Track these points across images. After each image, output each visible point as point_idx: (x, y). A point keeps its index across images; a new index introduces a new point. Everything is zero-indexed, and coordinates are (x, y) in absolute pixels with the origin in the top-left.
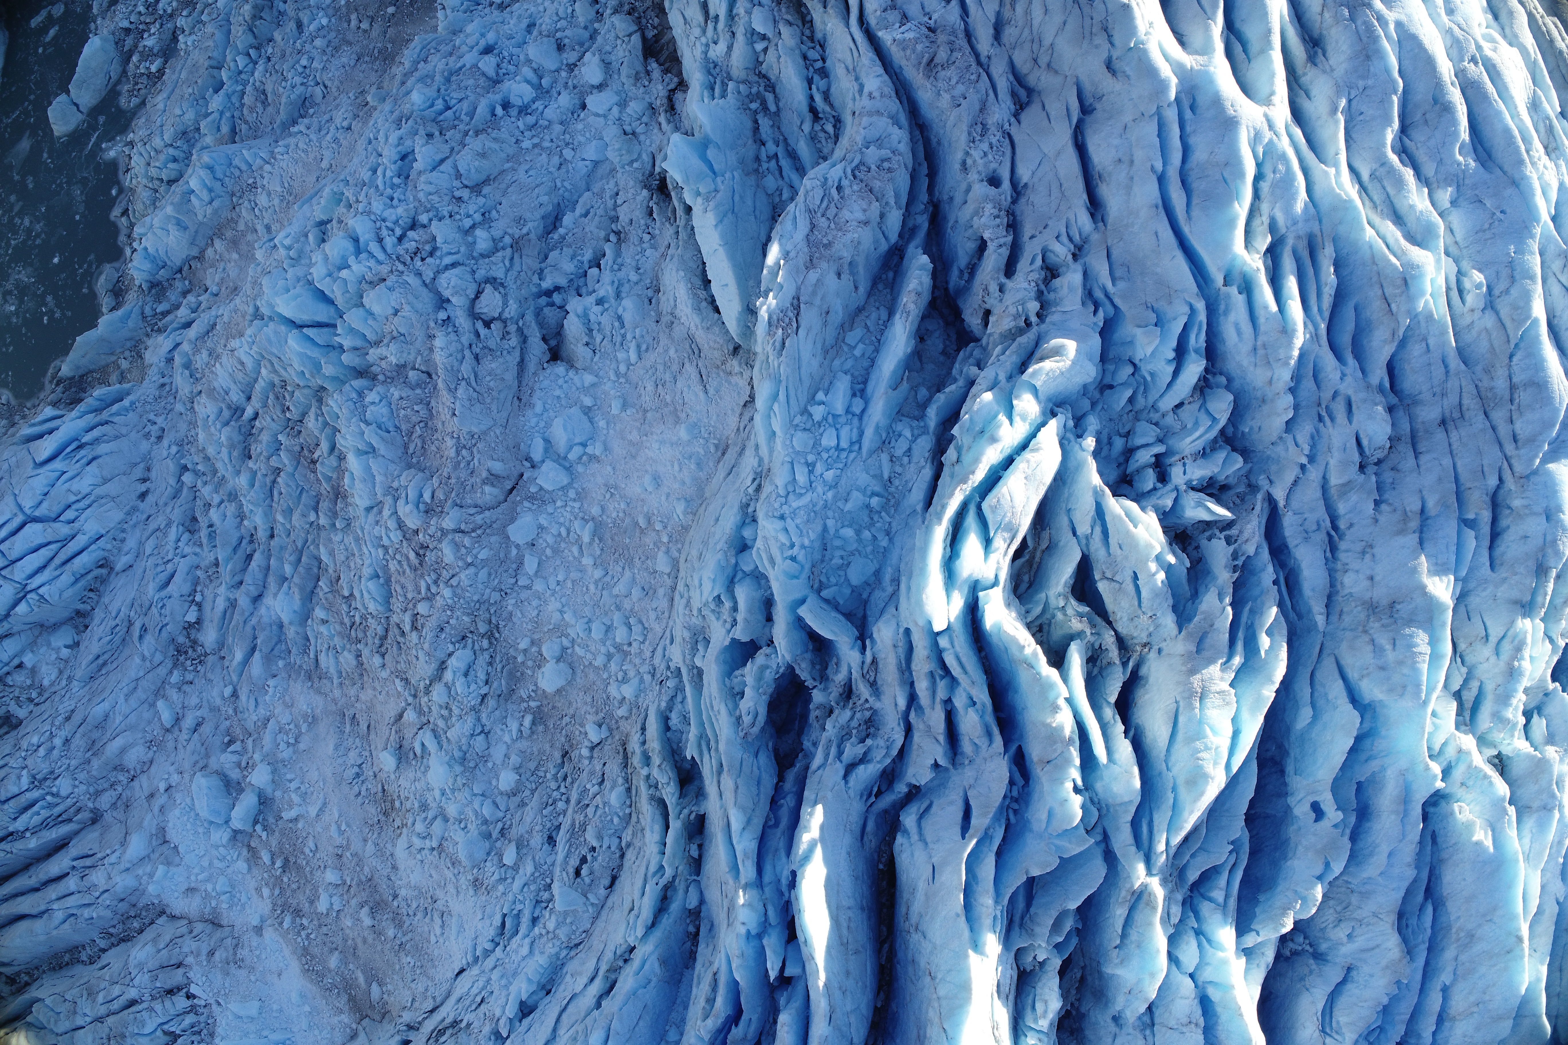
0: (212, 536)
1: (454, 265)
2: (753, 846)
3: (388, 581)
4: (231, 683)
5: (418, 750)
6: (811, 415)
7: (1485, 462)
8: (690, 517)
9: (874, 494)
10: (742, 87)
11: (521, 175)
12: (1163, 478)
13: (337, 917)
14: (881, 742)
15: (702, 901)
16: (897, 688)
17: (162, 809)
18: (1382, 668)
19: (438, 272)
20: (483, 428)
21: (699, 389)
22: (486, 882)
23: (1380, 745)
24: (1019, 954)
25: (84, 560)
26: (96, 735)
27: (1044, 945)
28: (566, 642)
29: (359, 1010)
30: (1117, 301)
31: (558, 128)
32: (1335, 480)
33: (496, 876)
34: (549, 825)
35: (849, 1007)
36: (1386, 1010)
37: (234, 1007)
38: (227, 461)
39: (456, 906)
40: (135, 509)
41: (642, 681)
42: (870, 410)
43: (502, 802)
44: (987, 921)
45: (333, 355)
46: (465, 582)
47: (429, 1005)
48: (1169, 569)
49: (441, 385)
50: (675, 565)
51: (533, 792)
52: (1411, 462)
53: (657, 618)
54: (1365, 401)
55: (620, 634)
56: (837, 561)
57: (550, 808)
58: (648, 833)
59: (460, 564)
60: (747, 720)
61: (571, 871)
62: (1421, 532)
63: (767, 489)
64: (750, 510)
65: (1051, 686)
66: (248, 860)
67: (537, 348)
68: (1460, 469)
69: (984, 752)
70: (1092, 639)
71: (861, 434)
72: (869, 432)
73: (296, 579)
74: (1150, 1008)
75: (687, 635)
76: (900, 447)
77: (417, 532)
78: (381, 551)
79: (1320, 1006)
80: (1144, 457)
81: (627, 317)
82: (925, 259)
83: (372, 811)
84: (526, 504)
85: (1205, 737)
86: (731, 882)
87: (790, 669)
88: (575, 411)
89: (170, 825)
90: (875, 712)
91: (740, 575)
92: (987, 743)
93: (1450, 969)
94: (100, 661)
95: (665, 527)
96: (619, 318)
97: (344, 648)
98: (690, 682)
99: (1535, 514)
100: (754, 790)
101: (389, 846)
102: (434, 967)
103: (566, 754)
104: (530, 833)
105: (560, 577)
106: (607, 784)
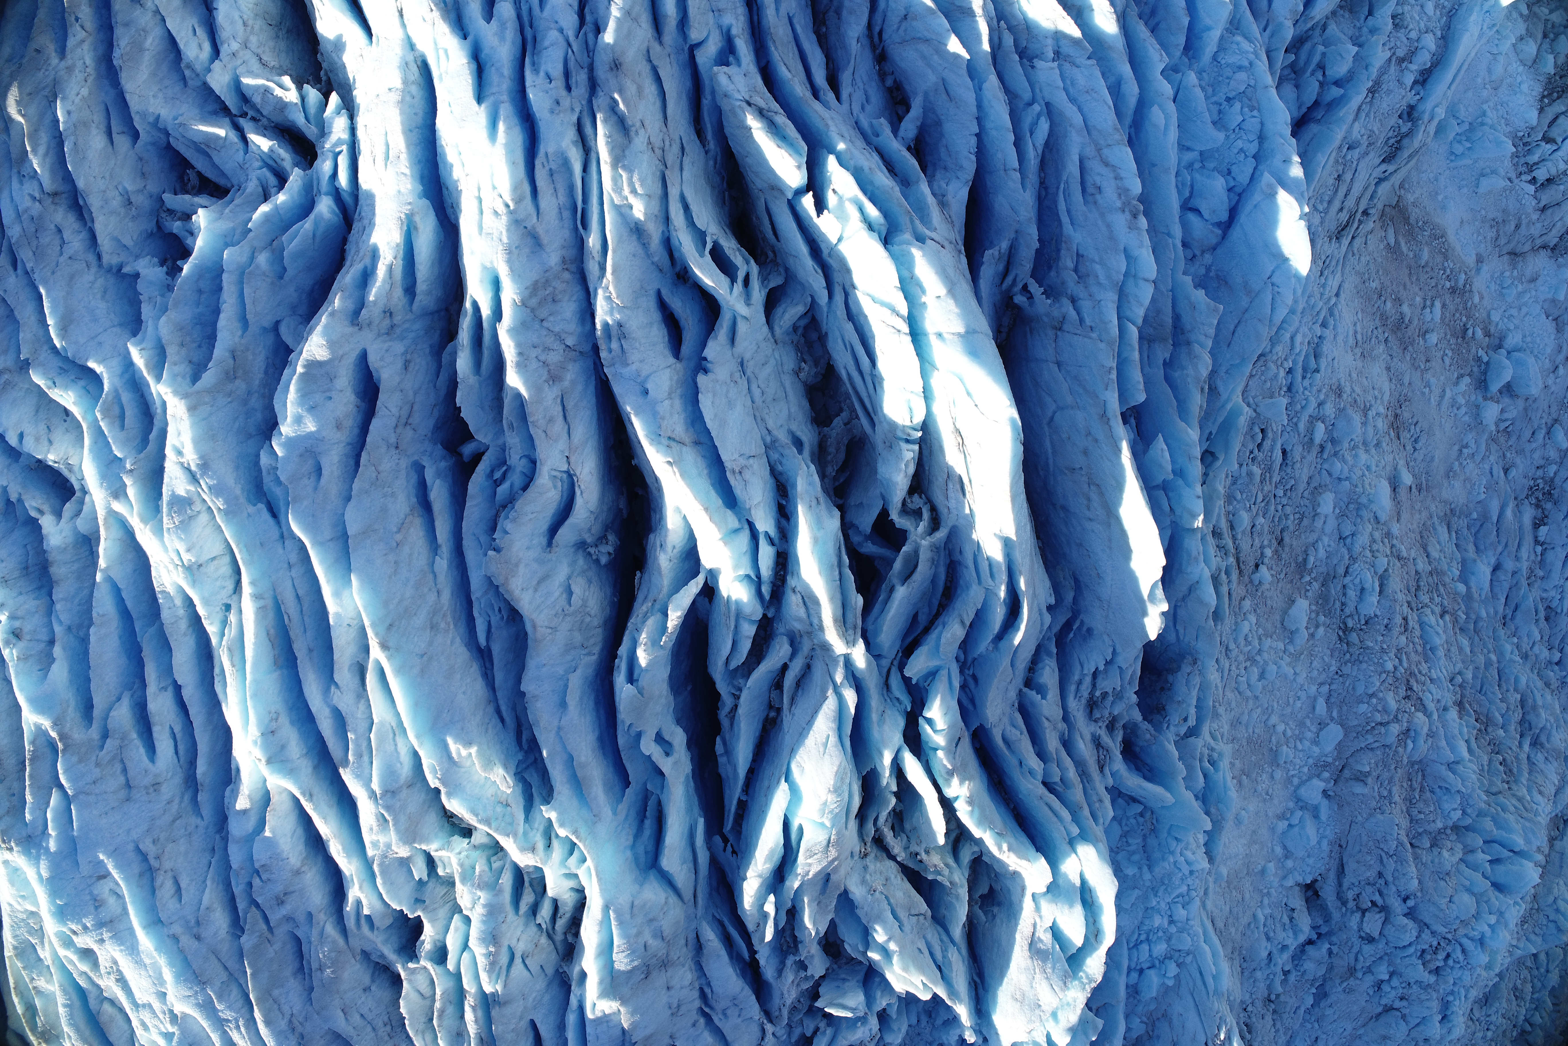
0: (1536, 612)
1: (1406, 946)
3: (1425, 649)
4: (1510, 481)
6: (1177, 964)
11: (1349, 1027)
13: (1426, 300)
14: (1085, 695)
17: (1560, 350)
18: (652, 921)
19: (1418, 938)
20: (1372, 820)
22: (1333, 398)
28: (1291, 648)
29: (1401, 212)
33: (1326, 407)
34: (1289, 470)
37: (1499, 183)
39: (1350, 359)
43: (1326, 479)
46: (1374, 679)
48: (872, 944)
51: (1303, 497)
55: (1254, 676)
57: (1288, 487)
59: (1380, 695)
61: (1269, 434)
66: (1491, 323)
67: (1328, 892)
69: (1005, 723)
70: (919, 850)
73: (1477, 606)
77: (1414, 709)
78: (1435, 677)
81: (1264, 943)
83: (1406, 415)
84: (1330, 760)
87: (1158, 728)
88: (1301, 853)
89: (1553, 337)
90: (1092, 720)
92: (1007, 735)
93: (441, 578)
96: (1269, 940)
97: (1438, 559)
101: (1394, 388)
102: (1356, 287)
103: (1280, 542)
104: (1303, 457)
105: (1299, 704)
106: (1249, 529)
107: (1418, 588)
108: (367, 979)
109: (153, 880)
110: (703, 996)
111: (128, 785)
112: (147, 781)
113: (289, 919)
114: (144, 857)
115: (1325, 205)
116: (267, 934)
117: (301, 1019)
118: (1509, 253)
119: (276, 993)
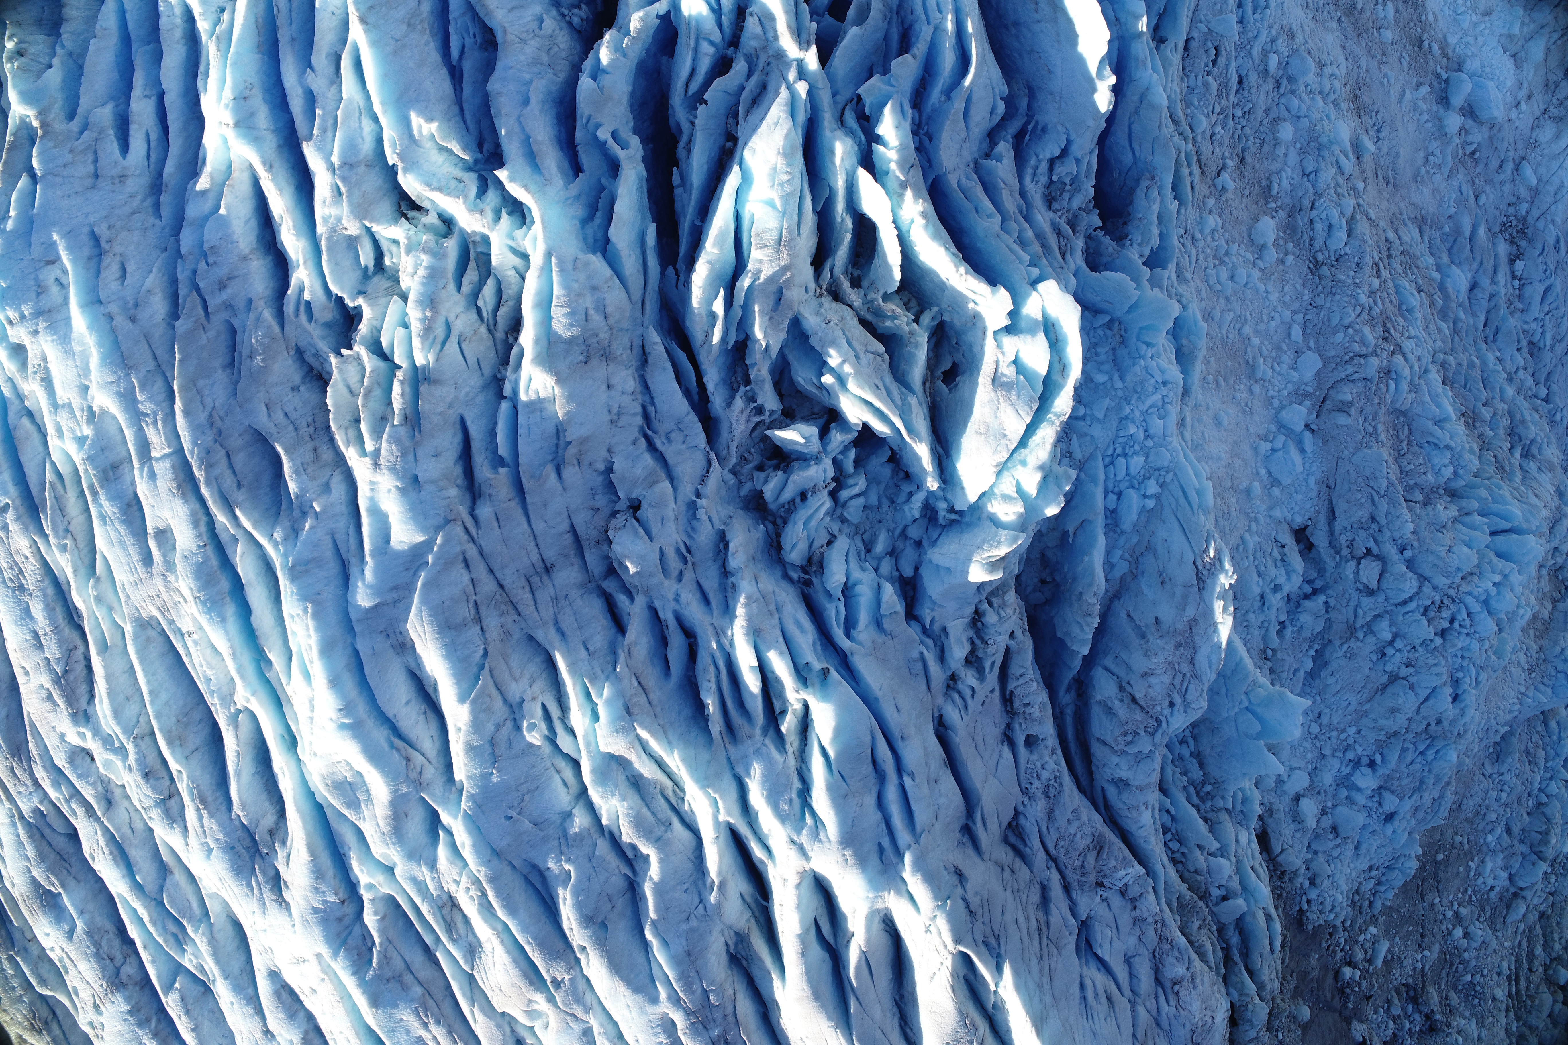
1: (1405, 603)
3: (1401, 307)
4: (1481, 207)
6: (1157, 483)
7: (496, 532)
10: (1220, 804)
11: (1354, 699)
14: (1042, 180)
18: (595, 289)
19: (1419, 593)
20: (1360, 454)
22: (1286, 38)
28: (1260, 264)
31: (1327, 751)
33: (1279, 43)
34: (1246, 93)
38: (1523, 409)
39: (1301, 14)
41: (1201, 232)
43: (1285, 113)
45: (1483, 508)
46: (1350, 309)
48: (825, 370)
51: (1262, 124)
52: (579, 520)
54: (650, 575)
55: (1223, 275)
56: (1101, 351)
57: (1246, 109)
59: (1357, 327)
60: (1153, 193)
61: (1224, 53)
67: (1320, 538)
68: (523, 520)
70: (874, 295)
71: (1106, 472)
77: (1394, 352)
81: (1255, 576)
84: (1310, 389)
85: (781, 199)
87: (1121, 244)
88: (1287, 481)
89: (1513, 72)
90: (1051, 209)
97: (1410, 246)
99: (431, 483)
103: (1242, 160)
104: (1259, 86)
105: (1273, 324)
106: (1208, 135)
107: (1389, 256)
108: (297, 377)
109: (100, 261)
110: (646, 416)
111: (96, 176)
112: (115, 172)
113: (228, 306)
114: (95, 238)
116: (203, 320)
117: (222, 413)
119: (201, 383)
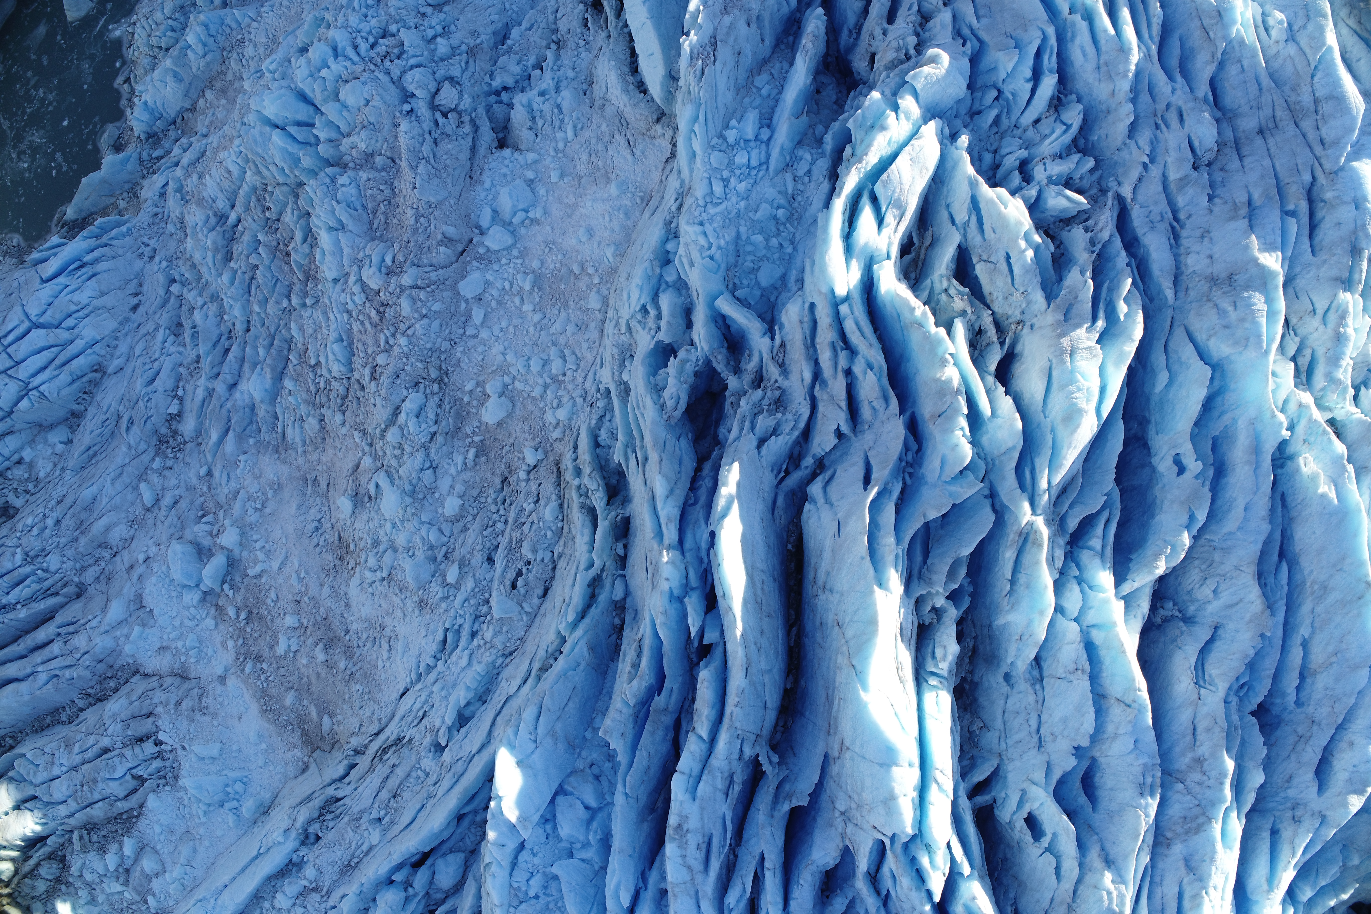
0: (194, 336)
1: (417, 66)
2: (676, 512)
3: (351, 343)
4: (206, 464)
5: (372, 491)
6: (725, 139)
7: (1299, 162)
8: (619, 259)
9: (778, 208)
12: (1027, 178)
13: (294, 658)
14: (789, 416)
15: (627, 593)
16: (804, 362)
17: (140, 578)
18: (1226, 327)
19: (404, 72)
20: (440, 198)
21: (626, 153)
22: (430, 601)
23: (1230, 398)
24: (919, 603)
25: (81, 360)
26: (84, 516)
27: (941, 590)
28: (507, 379)
29: (311, 743)
30: (983, 35)
32: (1173, 176)
33: (440, 595)
34: (488, 544)
35: (763, 665)
36: (1252, 666)
37: (197, 748)
38: (211, 265)
39: (402, 630)
40: (127, 320)
41: (574, 404)
42: (776, 136)
43: (446, 528)
44: (890, 558)
45: (311, 150)
46: (420, 332)
47: (375, 728)
48: (1037, 249)
49: (403, 164)
50: (605, 301)
51: (475, 517)
52: (1236, 164)
53: (589, 347)
54: (1193, 109)
55: (556, 366)
56: (748, 264)
57: (490, 530)
58: (578, 540)
59: (416, 315)
60: (670, 403)
61: (508, 584)
62: (1250, 220)
63: (688, 201)
64: (673, 225)
65: (939, 341)
66: (215, 618)
67: (487, 136)
68: (1278, 168)
69: (881, 416)
70: (973, 318)
71: (768, 157)
72: (775, 153)
73: (268, 361)
74: (1037, 659)
75: (615, 351)
76: (802, 168)
77: (378, 293)
78: (346, 316)
79: (1193, 660)
80: (1011, 161)
81: (565, 105)
82: (820, 11)
83: (329, 558)
84: (475, 263)
85: (1077, 382)
86: (656, 546)
87: (708, 362)
88: (519, 182)
89: (147, 591)
90: (783, 391)
91: (663, 286)
92: (884, 406)
93: (1307, 622)
94: (91, 452)
95: (597, 271)
96: (559, 106)
97: (308, 415)
98: (618, 397)
99: (1345, 203)
100: (676, 467)
101: (343, 587)
102: (381, 690)
103: (505, 481)
104: (471, 553)
105: (503, 325)
106: (542, 501)
107: (344, 399)
110: (1177, 239)
115: (414, 774)
118: (188, 679)
